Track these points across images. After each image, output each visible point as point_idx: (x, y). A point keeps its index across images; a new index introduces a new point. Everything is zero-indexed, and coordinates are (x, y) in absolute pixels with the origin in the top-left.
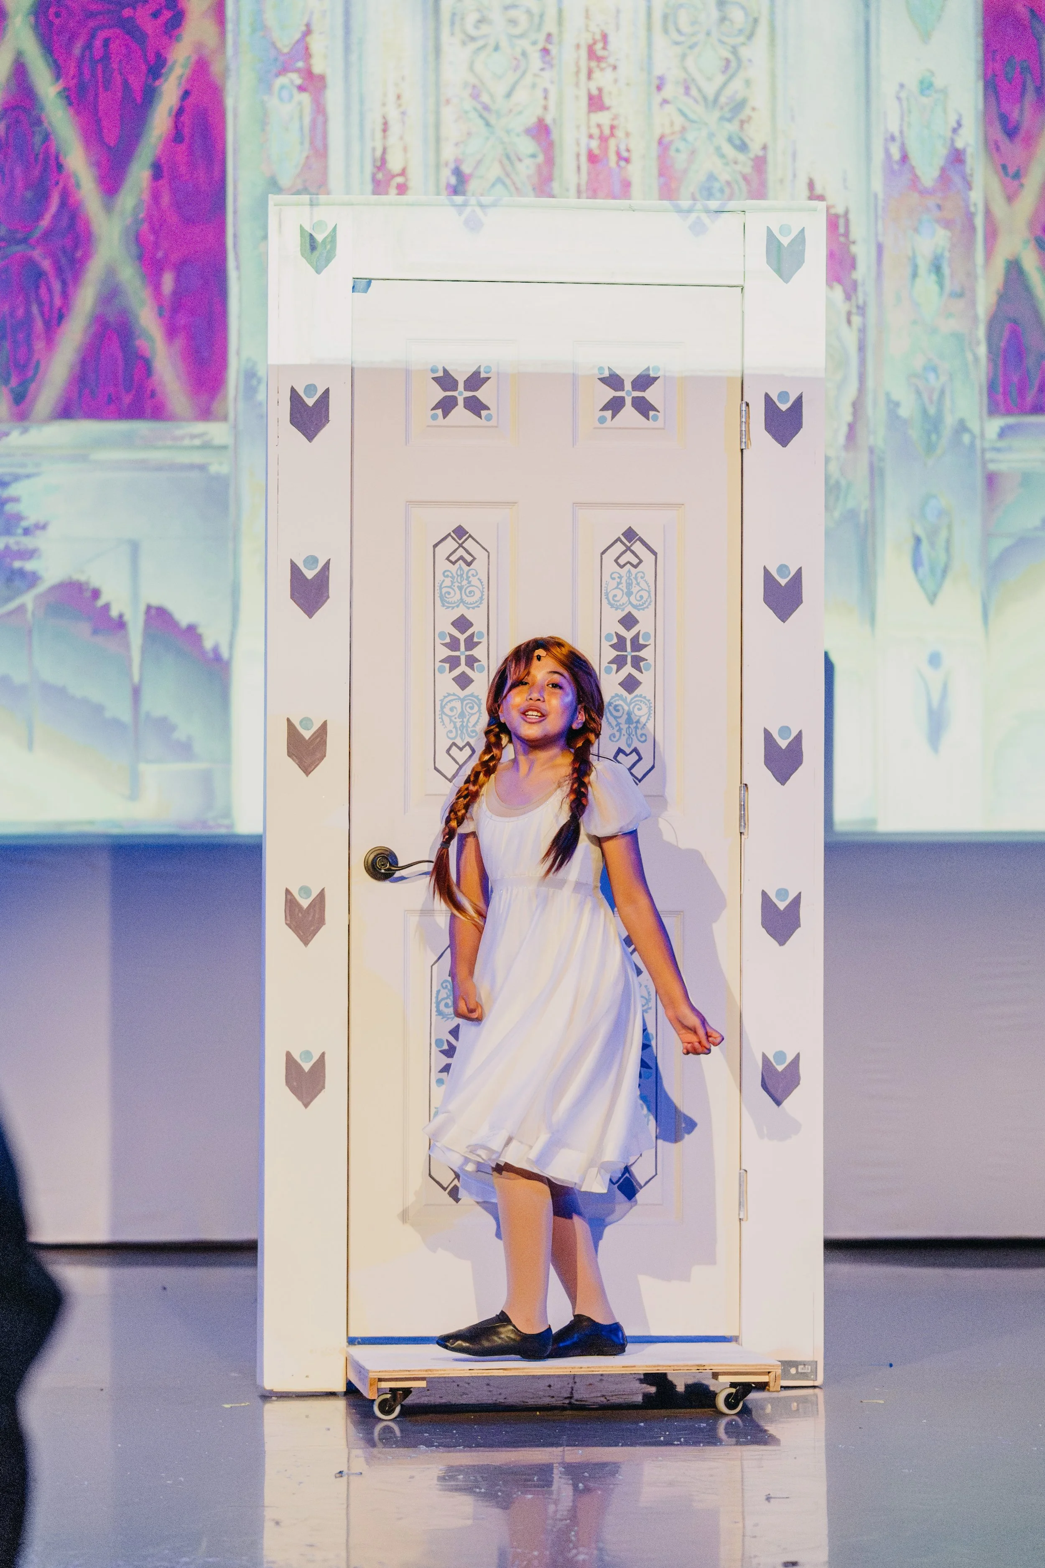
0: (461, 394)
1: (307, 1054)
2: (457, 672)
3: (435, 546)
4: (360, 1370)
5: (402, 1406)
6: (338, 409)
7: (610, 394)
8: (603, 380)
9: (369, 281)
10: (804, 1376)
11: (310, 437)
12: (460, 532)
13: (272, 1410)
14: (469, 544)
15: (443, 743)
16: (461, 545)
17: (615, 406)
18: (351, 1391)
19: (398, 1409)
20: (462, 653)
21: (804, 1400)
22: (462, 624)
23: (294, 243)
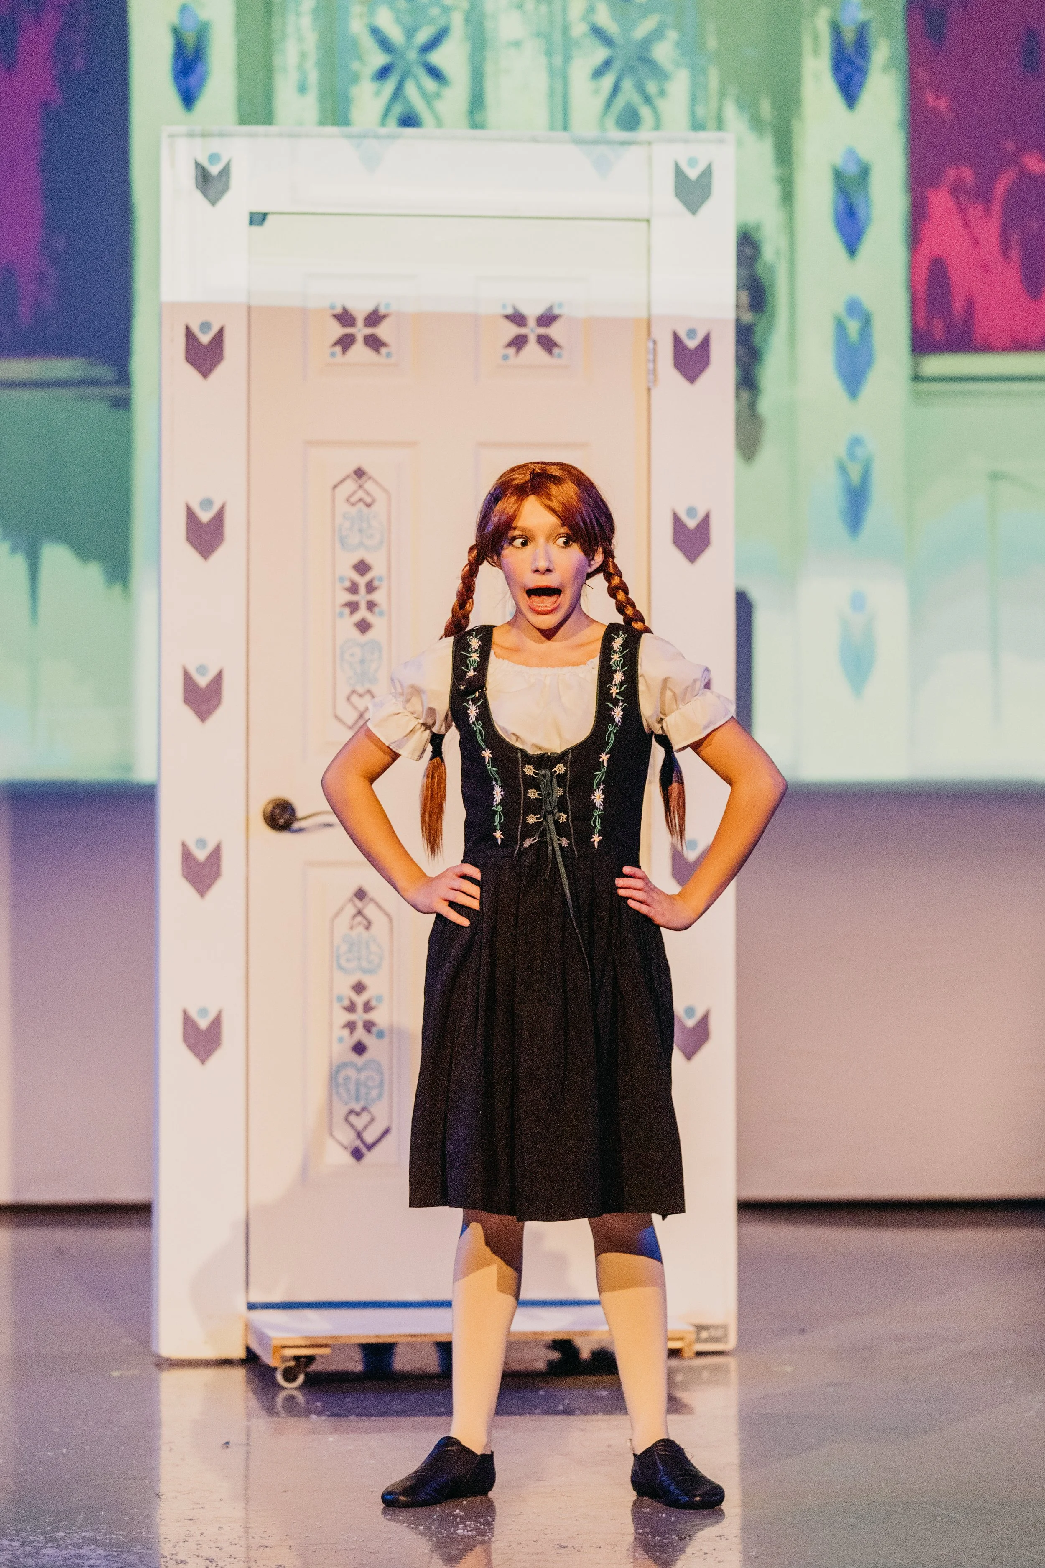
0: (360, 331)
1: (203, 1012)
2: (357, 617)
3: (335, 487)
4: (262, 1338)
5: (307, 1374)
6: (233, 347)
7: (513, 330)
8: (508, 317)
9: (265, 215)
10: (716, 1340)
11: (205, 374)
12: (359, 473)
13: (169, 1380)
14: (369, 486)
15: (343, 690)
16: (360, 487)
17: (519, 342)
18: (251, 1360)
19: (301, 1378)
20: (362, 598)
21: (717, 1368)
22: (362, 567)
23: (188, 177)
